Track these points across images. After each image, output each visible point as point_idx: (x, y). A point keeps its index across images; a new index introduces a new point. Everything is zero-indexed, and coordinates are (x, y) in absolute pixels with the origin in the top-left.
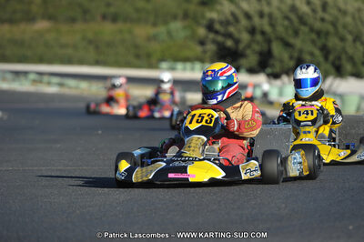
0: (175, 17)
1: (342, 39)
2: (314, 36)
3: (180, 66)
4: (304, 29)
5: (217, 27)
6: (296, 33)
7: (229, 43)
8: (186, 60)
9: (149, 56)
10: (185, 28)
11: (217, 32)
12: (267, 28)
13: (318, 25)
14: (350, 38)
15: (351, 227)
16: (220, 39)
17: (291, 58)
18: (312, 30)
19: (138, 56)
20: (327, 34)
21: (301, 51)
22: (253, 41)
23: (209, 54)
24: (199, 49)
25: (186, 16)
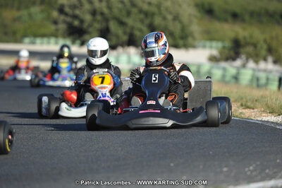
0: (34, 4)
1: (165, 18)
2: (142, 16)
3: (38, 40)
4: (134, 10)
5: (67, 10)
6: (129, 13)
7: (76, 23)
8: (43, 36)
9: (14, 33)
10: (42, 11)
11: (66, 14)
12: (106, 11)
13: (145, 7)
14: (170, 17)
15: (172, 165)
16: (69, 19)
17: (125, 33)
18: (141, 11)
19: (6, 34)
20: (153, 15)
21: (132, 28)
22: (94, 20)
23: (60, 32)
24: (53, 27)
25: (42, 2)
